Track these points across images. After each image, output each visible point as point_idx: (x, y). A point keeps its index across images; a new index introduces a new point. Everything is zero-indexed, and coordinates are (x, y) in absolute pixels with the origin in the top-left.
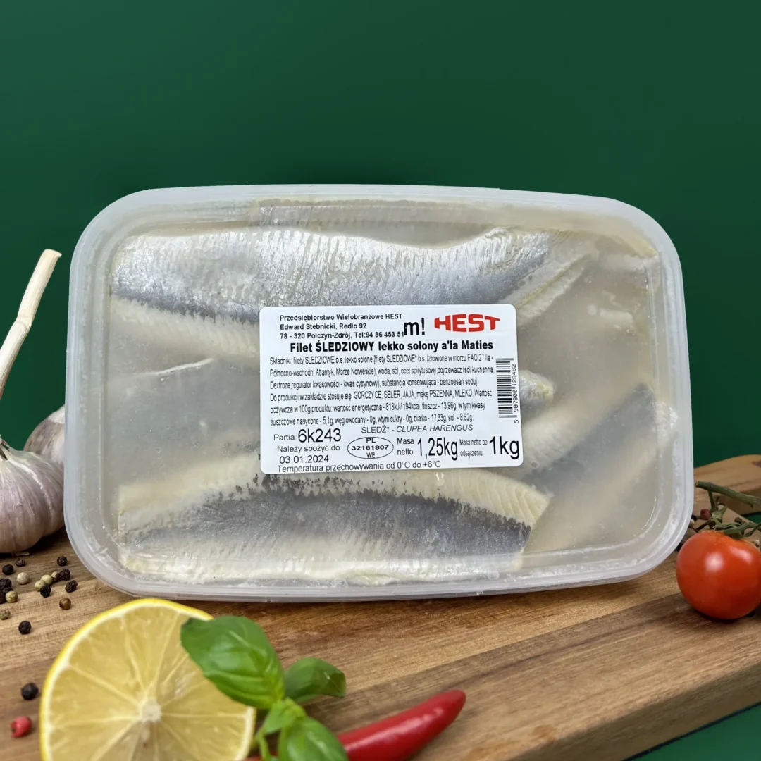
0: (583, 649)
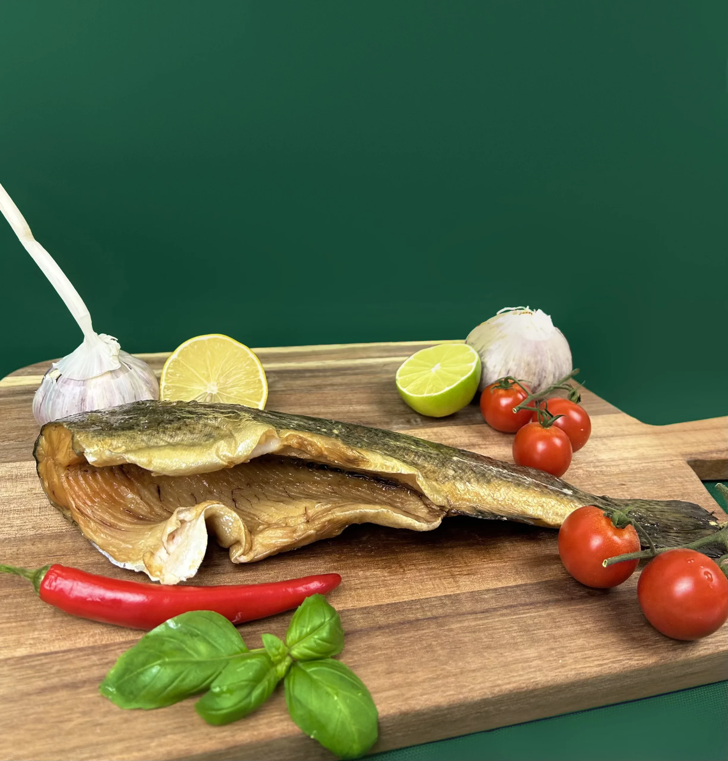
0: (481, 619)
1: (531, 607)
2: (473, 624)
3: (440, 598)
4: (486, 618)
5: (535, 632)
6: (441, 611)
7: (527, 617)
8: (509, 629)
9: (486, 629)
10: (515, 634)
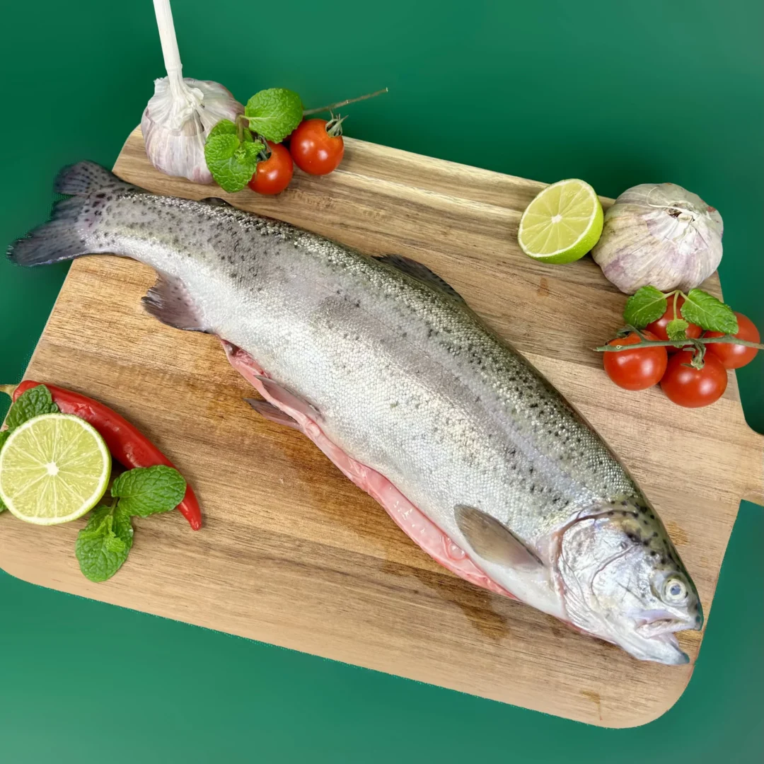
1: (433, 600)
2: (373, 594)
3: (365, 557)
4: (387, 594)
5: (417, 625)
6: (356, 570)
7: (421, 608)
8: (397, 613)
9: (380, 604)
10: (398, 620)
